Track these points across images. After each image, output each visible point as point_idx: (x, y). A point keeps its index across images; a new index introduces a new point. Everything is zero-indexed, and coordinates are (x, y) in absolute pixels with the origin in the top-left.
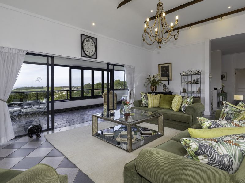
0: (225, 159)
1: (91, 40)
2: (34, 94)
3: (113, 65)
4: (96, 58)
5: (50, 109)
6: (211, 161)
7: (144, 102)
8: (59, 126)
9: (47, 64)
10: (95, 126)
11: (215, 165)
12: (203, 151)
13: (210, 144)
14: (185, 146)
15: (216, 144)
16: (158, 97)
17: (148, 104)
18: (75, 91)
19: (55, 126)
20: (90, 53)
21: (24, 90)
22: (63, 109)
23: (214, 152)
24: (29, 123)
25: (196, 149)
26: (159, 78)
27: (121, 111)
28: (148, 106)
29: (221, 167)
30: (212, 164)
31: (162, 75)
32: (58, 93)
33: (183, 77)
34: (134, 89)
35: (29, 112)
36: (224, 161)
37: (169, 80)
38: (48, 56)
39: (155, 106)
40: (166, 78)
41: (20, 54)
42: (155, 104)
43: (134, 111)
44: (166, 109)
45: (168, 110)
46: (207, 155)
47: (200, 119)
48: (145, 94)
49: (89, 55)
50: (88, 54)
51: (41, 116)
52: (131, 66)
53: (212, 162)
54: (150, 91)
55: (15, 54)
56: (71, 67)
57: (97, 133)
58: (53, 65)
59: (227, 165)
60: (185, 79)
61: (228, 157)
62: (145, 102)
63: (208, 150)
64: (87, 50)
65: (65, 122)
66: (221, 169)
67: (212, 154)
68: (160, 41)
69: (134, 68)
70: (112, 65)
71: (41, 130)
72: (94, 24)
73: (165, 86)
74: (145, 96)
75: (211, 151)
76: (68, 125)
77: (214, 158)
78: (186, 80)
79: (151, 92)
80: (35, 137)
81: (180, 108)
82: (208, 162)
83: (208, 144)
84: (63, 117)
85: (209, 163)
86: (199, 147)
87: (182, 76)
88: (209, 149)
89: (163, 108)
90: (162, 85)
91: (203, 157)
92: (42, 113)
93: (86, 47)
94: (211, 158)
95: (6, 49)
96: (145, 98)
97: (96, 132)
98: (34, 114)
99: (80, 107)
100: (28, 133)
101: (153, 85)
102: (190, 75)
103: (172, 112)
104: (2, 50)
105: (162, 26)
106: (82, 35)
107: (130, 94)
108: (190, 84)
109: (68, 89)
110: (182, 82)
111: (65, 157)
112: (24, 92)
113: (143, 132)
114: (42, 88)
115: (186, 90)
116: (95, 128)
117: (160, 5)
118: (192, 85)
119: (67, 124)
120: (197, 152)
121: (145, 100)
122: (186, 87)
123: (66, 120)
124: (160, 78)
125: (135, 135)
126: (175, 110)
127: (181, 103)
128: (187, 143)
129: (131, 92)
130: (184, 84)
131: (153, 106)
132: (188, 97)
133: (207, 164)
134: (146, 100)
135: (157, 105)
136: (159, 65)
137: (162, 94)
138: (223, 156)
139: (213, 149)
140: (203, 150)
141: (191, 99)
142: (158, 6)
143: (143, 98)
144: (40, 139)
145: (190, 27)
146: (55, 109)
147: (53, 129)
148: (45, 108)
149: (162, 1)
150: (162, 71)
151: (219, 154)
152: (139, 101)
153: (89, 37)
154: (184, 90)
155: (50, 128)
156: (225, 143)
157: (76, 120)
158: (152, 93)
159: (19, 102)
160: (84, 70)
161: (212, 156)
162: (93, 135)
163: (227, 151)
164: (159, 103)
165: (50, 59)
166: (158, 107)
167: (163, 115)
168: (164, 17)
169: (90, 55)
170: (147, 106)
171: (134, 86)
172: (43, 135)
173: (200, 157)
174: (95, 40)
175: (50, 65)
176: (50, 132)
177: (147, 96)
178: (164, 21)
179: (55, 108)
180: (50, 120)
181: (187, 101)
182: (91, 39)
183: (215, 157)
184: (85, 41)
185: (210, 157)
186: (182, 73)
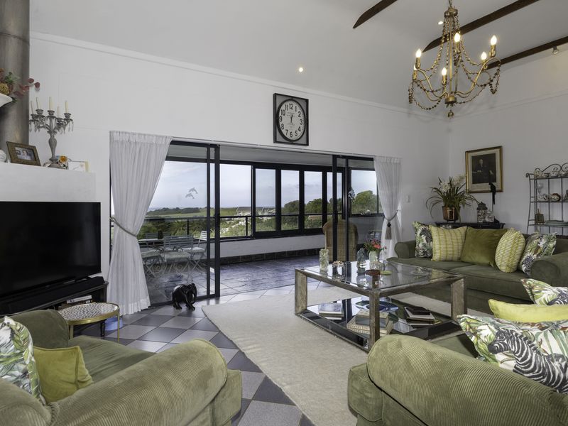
0: (556, 364)
1: (295, 105)
2: (182, 222)
3: (347, 158)
4: (307, 144)
5: (212, 256)
6: (522, 365)
7: (421, 245)
8: (229, 291)
9: (208, 161)
10: (301, 294)
11: (531, 374)
12: (504, 344)
13: (525, 331)
14: (470, 332)
15: (539, 333)
16: (458, 233)
17: (431, 250)
18: (265, 218)
19: (221, 291)
20: (294, 134)
21: (162, 216)
22: (238, 257)
23: (530, 347)
24: (174, 281)
25: (490, 338)
26: (466, 185)
27: (358, 264)
28: (431, 257)
29: (545, 379)
30: (524, 372)
31: (476, 180)
32: (228, 222)
33: (536, 183)
34: (399, 215)
35: (173, 260)
36: (552, 367)
37: (494, 191)
38: (208, 146)
39: (449, 257)
40: (486, 186)
41: (161, 145)
42: (450, 252)
43: (400, 267)
44: (480, 264)
45: (484, 268)
46: (514, 352)
47: (529, 284)
48: (423, 227)
49: (291, 139)
50: (288, 136)
51: (195, 270)
52: (391, 158)
53: (524, 368)
54: (442, 220)
55: (151, 144)
56: (256, 165)
57: (306, 309)
58: (218, 162)
59: (559, 376)
60: (542, 188)
61: (562, 361)
62: (424, 245)
63: (516, 342)
64: (286, 127)
65: (241, 284)
66: (545, 384)
67: (525, 352)
68: (451, 100)
69: (400, 163)
70: (344, 157)
71: (195, 295)
72: (301, 70)
73: (482, 206)
74: (424, 232)
75: (523, 345)
76: (247, 291)
77: (528, 360)
78: (545, 191)
79: (445, 221)
80: (184, 308)
81: (519, 263)
82: (515, 367)
83: (520, 332)
84: (237, 273)
85: (517, 370)
86: (497, 335)
87: (532, 181)
88: (520, 341)
89: (473, 264)
90: (475, 205)
91: (506, 357)
92: (197, 263)
93: (285, 121)
94: (523, 360)
95: (137, 136)
96: (424, 237)
97: (304, 308)
98: (182, 264)
99: (274, 254)
100: (171, 299)
101: (447, 203)
102: (556, 177)
103: (493, 274)
104: (131, 140)
105: (455, 64)
106: (275, 95)
107: (389, 225)
108: (558, 201)
109: (249, 213)
110: (533, 195)
111: (240, 351)
112: (163, 220)
113: (412, 316)
114: (196, 210)
115: (546, 219)
116: (302, 299)
117: (451, 15)
118: (564, 204)
119: (245, 288)
120: (493, 345)
121: (425, 241)
122: (544, 210)
123: (243, 280)
124: (471, 186)
125: (391, 322)
126: (503, 269)
127: (519, 250)
128: (472, 325)
129: (392, 222)
130: (540, 202)
131: (443, 257)
132: (541, 237)
133: (514, 371)
134: (427, 241)
135: (456, 256)
136: (468, 152)
137: (469, 228)
138: (551, 358)
139: (530, 342)
140: (505, 341)
141: (549, 242)
142: (445, 16)
143: (418, 235)
144: (195, 312)
145: (555, 49)
146: (221, 256)
147: (217, 296)
148: (202, 253)
149: (455, 5)
150: (474, 169)
151: (542, 352)
152: (408, 243)
153: (292, 99)
154: (539, 219)
155: (211, 293)
156: (562, 332)
157: (264, 281)
158: (445, 224)
159: (157, 239)
160: (282, 171)
161: (523, 356)
162: (297, 314)
163: (561, 348)
164: (462, 250)
165: (212, 150)
166: (460, 259)
167: (464, 278)
168: (459, 44)
169: (294, 138)
170: (428, 255)
171: (399, 208)
172: (198, 306)
173: (499, 357)
174: (304, 104)
175: (212, 161)
176: (212, 302)
177: (429, 232)
178: (458, 53)
179: (223, 255)
180: (213, 278)
181: (539, 247)
182: (296, 101)
183: (531, 357)
184: (283, 108)
185: (519, 357)
186: (532, 171)
